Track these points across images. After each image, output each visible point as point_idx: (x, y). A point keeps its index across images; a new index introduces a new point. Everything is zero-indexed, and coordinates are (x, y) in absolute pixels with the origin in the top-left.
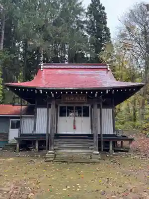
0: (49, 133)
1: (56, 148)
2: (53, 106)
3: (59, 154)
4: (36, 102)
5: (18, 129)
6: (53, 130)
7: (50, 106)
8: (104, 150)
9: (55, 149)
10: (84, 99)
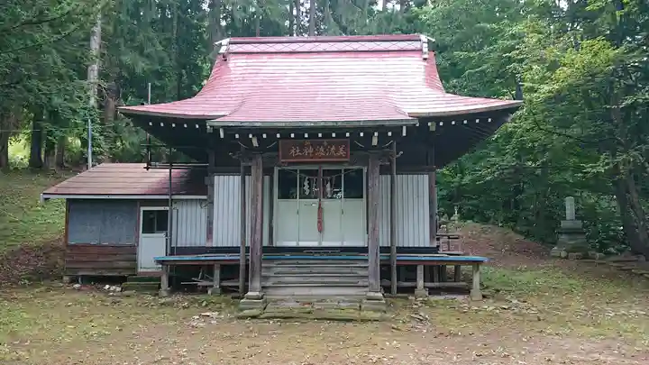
0: (248, 244)
1: (268, 284)
2: (257, 170)
3: (275, 301)
4: (212, 159)
5: (163, 235)
6: (258, 236)
7: (248, 171)
8: (400, 290)
9: (263, 287)
10: (341, 152)
